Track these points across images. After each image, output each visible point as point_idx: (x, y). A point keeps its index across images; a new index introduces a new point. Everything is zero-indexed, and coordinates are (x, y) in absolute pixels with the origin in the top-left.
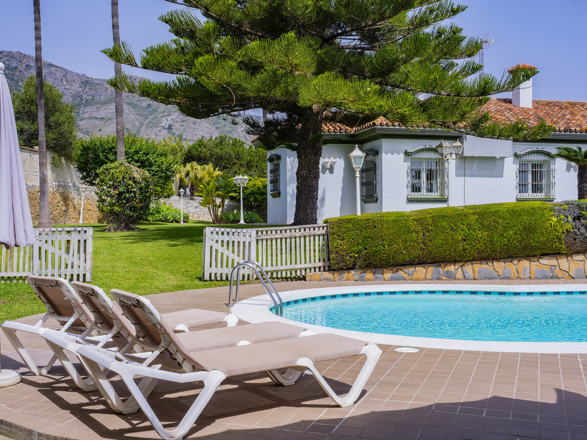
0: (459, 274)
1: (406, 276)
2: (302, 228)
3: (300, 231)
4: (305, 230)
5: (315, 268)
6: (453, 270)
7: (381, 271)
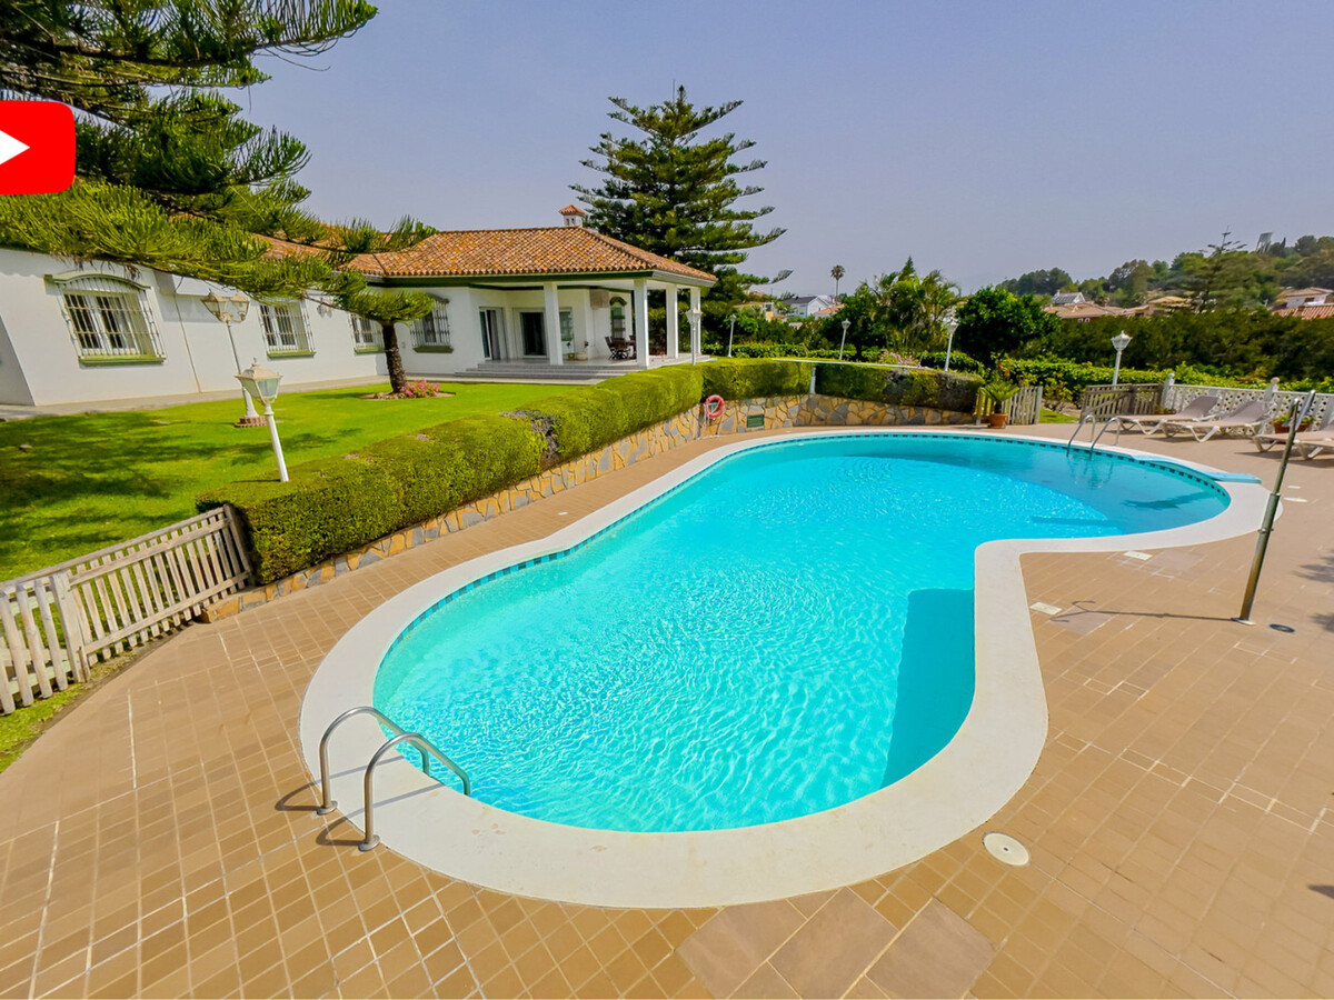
0: (444, 530)
1: (378, 554)
2: (173, 530)
3: (170, 538)
4: (180, 532)
5: (219, 594)
6: (436, 525)
7: (344, 558)
